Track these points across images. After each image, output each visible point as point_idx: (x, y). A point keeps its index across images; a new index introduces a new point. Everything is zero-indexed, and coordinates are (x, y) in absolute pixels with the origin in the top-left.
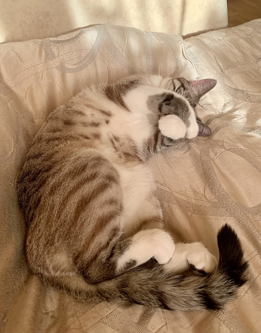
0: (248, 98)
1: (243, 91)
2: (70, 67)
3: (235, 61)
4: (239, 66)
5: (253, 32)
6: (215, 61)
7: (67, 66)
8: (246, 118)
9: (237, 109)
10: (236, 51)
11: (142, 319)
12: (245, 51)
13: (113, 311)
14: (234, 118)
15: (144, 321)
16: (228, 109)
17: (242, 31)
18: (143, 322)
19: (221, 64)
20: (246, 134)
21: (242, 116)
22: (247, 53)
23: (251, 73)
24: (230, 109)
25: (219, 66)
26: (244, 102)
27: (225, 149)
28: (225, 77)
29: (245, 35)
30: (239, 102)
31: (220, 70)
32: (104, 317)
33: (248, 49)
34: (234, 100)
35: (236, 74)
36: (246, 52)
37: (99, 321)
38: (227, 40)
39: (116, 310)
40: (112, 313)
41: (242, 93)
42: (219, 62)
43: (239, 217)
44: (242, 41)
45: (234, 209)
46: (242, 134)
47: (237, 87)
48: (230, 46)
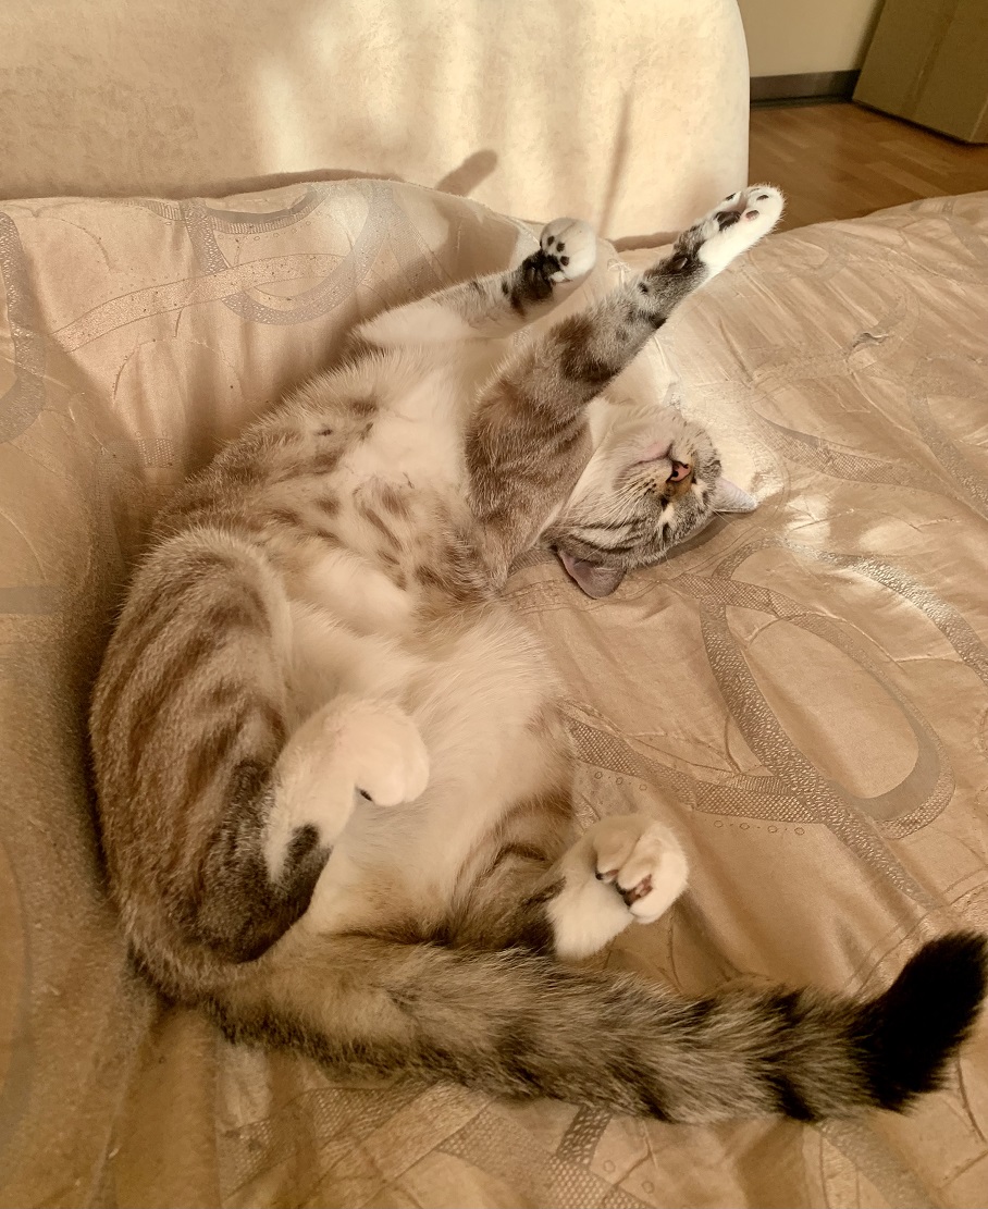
0: (828, 461)
1: (812, 441)
2: (273, 304)
3: (781, 342)
4: (795, 360)
5: (828, 259)
6: (722, 338)
7: (263, 300)
8: (827, 523)
9: (796, 493)
10: (783, 312)
11: (572, 1140)
12: (807, 315)
13: (478, 1116)
14: (790, 521)
15: (578, 1148)
16: (769, 489)
17: (795, 252)
18: (574, 1149)
19: (739, 350)
20: (833, 572)
21: (813, 515)
22: (816, 323)
23: (835, 389)
24: (773, 492)
25: (734, 353)
26: (818, 473)
27: (778, 616)
28: (753, 389)
29: (805, 267)
30: (799, 472)
31: (736, 367)
32: (453, 1136)
33: (818, 310)
34: (785, 464)
35: (789, 386)
36: (813, 319)
37: (437, 1149)
38: (755, 276)
39: (488, 1113)
40: (477, 1122)
41: (810, 444)
42: (734, 342)
43: (842, 826)
44: (797, 283)
45: (826, 801)
46: (820, 572)
47: (791, 425)
48: (764, 294)
